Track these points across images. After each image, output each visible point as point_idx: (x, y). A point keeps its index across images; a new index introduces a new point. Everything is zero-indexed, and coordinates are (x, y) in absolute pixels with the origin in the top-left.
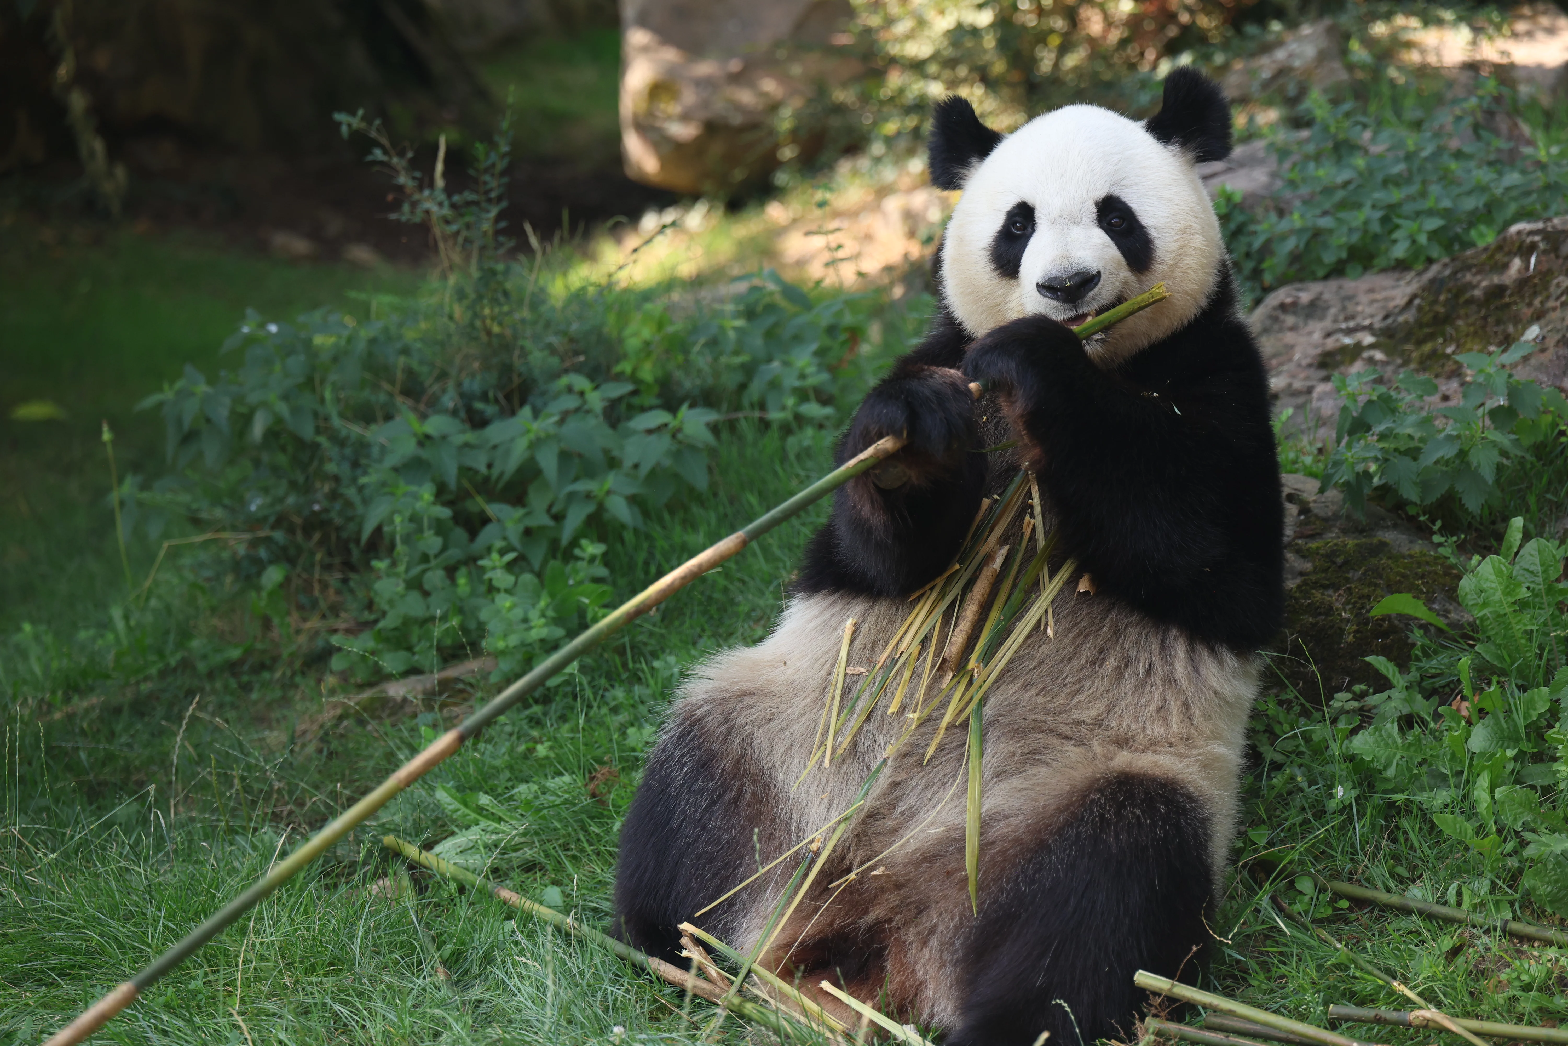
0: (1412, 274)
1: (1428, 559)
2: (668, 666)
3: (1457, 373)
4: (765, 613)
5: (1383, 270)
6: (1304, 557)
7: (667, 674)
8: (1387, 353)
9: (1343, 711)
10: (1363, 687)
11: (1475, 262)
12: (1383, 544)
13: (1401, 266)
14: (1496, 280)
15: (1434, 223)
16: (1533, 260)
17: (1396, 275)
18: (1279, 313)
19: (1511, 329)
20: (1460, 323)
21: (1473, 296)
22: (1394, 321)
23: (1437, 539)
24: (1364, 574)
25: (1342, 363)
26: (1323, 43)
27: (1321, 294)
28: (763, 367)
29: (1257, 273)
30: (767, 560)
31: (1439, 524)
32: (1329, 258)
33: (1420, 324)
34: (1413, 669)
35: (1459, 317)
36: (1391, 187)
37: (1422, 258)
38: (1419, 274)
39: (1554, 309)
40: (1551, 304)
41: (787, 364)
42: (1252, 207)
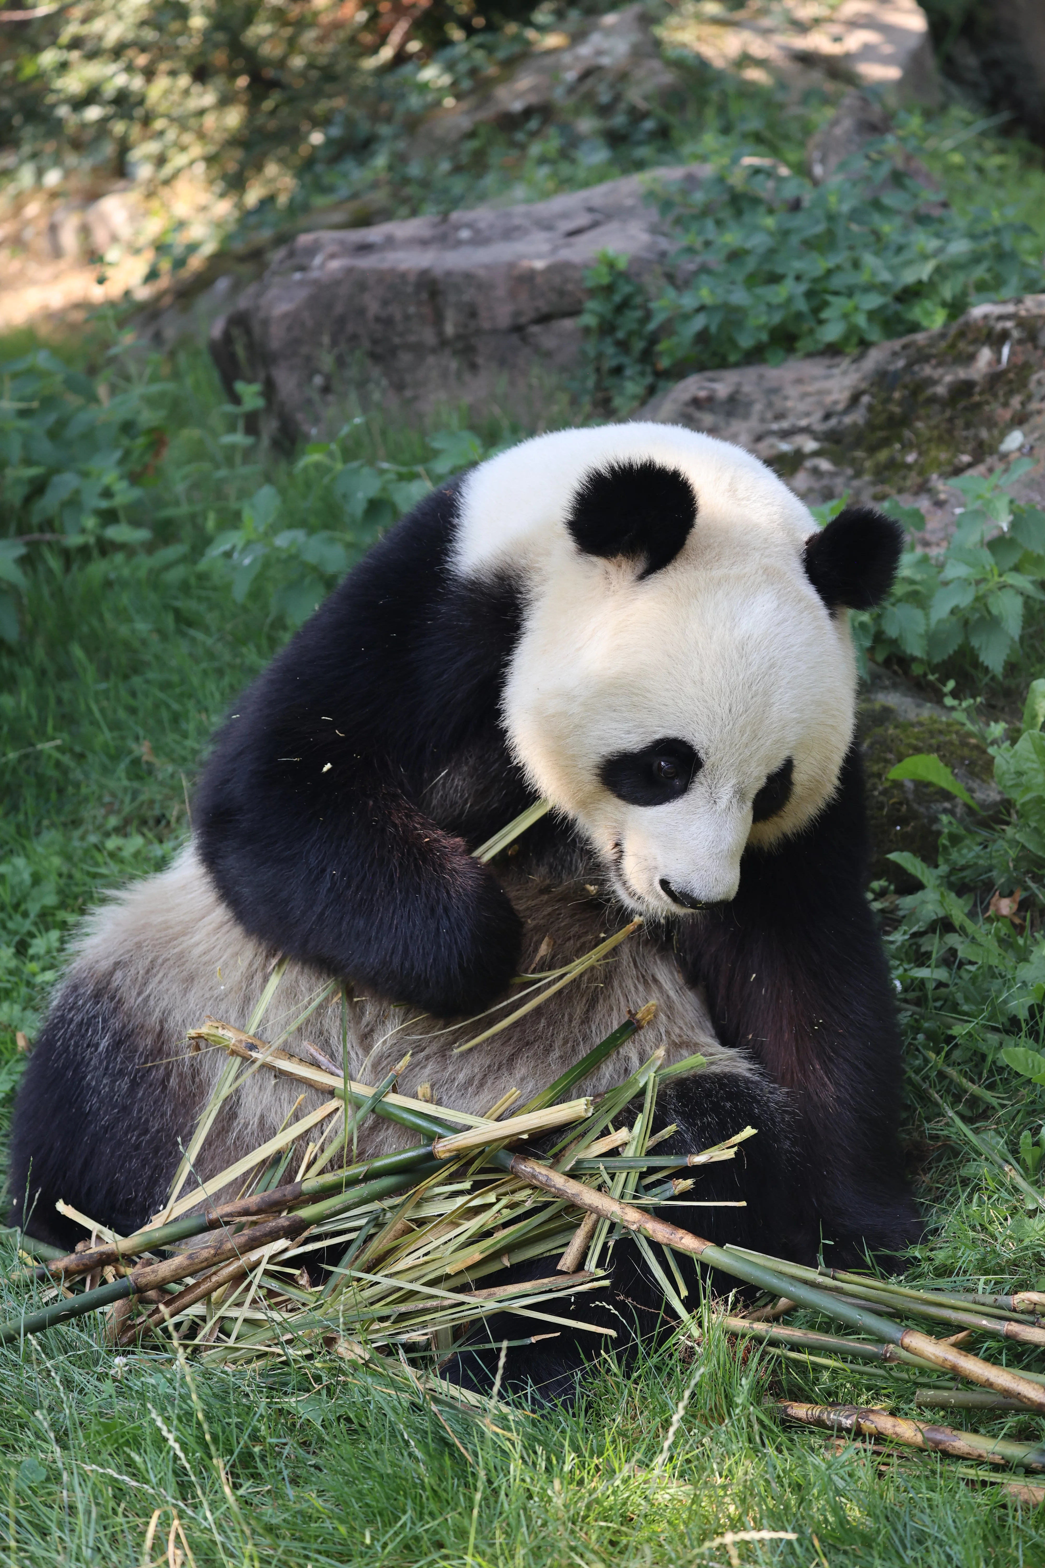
0: (848, 360)
1: (942, 727)
2: (17, 871)
3: (923, 488)
4: (113, 795)
5: (810, 355)
7: (15, 880)
8: (836, 462)
10: (883, 883)
11: (934, 351)
12: (887, 710)
13: (833, 351)
14: (962, 374)
15: (873, 301)
16: (1006, 351)
17: (826, 361)
18: (691, 410)
19: (984, 434)
20: (919, 425)
21: (935, 394)
22: (840, 422)
23: (949, 701)
24: (870, 747)
26: (635, 37)
28: (56, 479)
29: (647, 356)
30: (111, 729)
31: (951, 684)
32: (746, 342)
33: (871, 426)
34: (941, 860)
35: (918, 418)
36: (815, 255)
37: (854, 340)
38: (857, 360)
39: (1039, 412)
40: (1034, 406)
41: (85, 475)
42: (638, 275)
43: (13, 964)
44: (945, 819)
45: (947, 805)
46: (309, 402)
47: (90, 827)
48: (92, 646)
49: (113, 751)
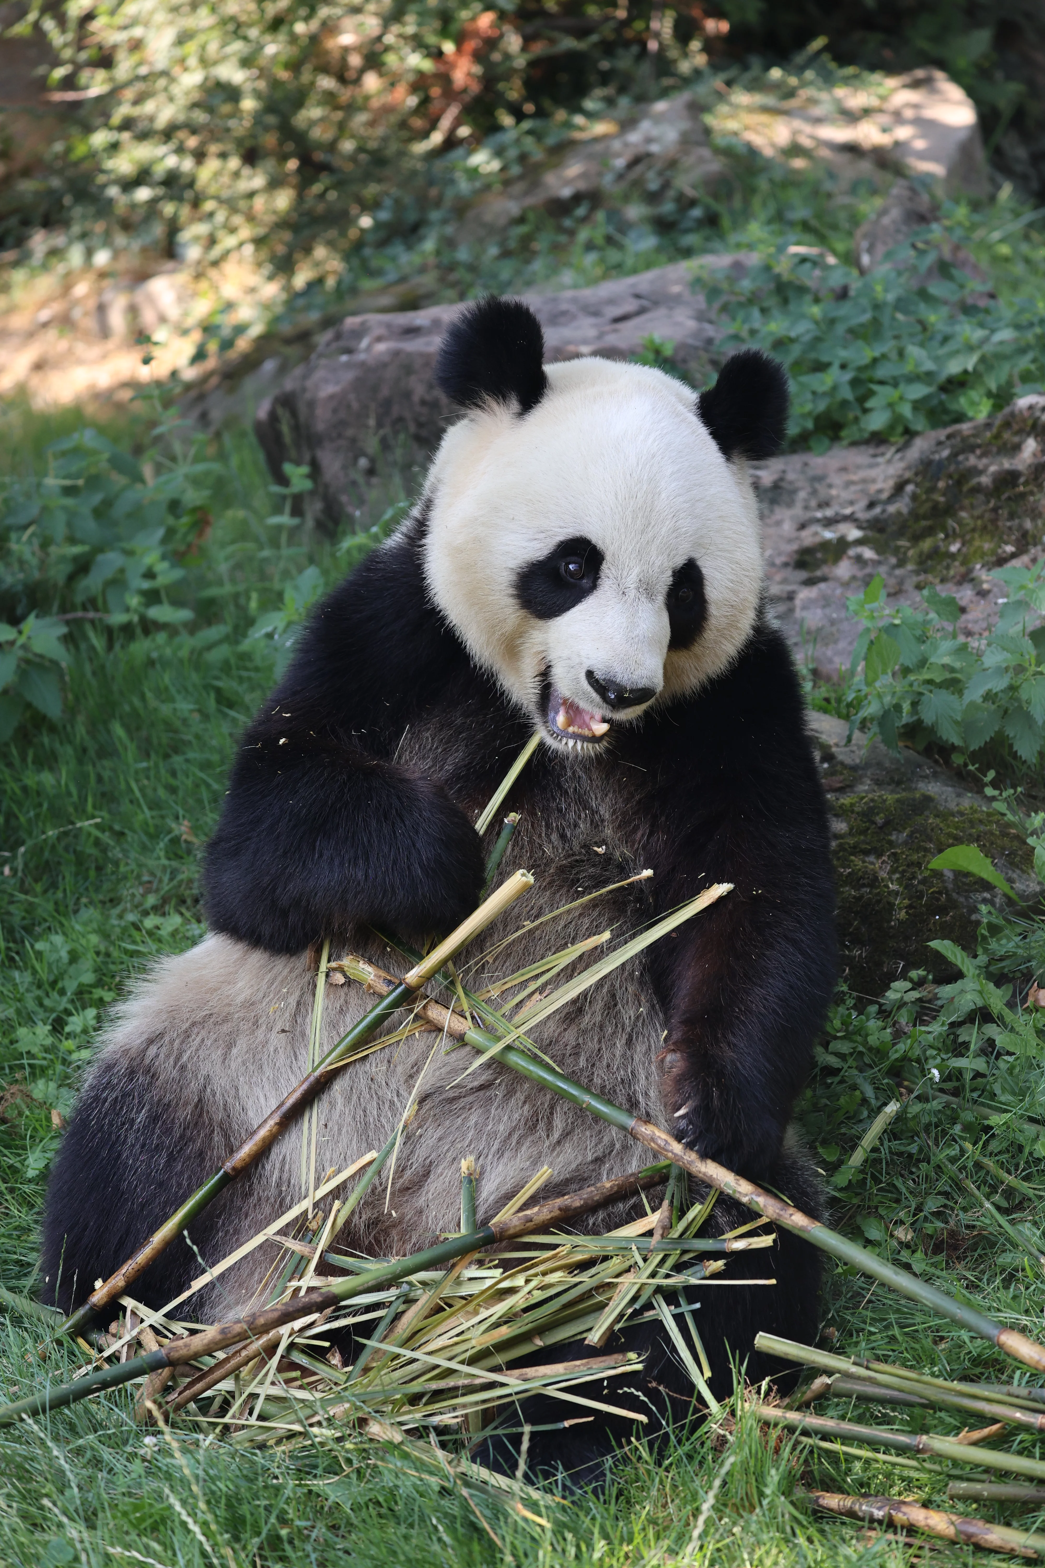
0: (893, 449)
2: (54, 949)
3: (967, 578)
4: (152, 874)
5: (854, 444)
6: (837, 815)
7: (54, 957)
8: (879, 550)
9: (902, 1004)
10: (922, 972)
11: (979, 441)
12: (928, 799)
13: (878, 439)
14: (1007, 464)
15: (918, 391)
17: (871, 451)
19: (1028, 524)
20: (963, 514)
21: (979, 484)
22: (884, 511)
23: (989, 791)
24: (910, 836)
25: (824, 562)
26: (685, 125)
27: (784, 472)
28: (100, 558)
30: (151, 808)
31: (991, 774)
32: (794, 429)
33: (915, 515)
34: (980, 951)
35: (962, 508)
37: (900, 429)
38: (901, 449)
41: (129, 553)
42: (684, 361)
43: (49, 1041)
44: (984, 908)
45: (987, 895)
46: (354, 483)
47: (129, 905)
48: (133, 724)
49: (152, 830)
